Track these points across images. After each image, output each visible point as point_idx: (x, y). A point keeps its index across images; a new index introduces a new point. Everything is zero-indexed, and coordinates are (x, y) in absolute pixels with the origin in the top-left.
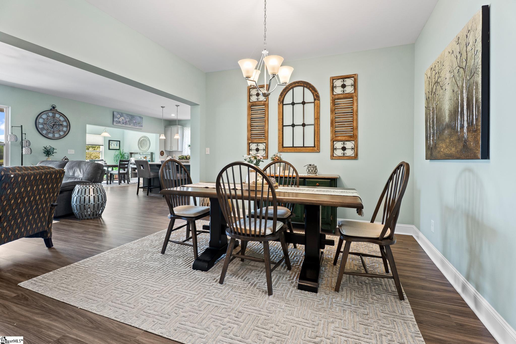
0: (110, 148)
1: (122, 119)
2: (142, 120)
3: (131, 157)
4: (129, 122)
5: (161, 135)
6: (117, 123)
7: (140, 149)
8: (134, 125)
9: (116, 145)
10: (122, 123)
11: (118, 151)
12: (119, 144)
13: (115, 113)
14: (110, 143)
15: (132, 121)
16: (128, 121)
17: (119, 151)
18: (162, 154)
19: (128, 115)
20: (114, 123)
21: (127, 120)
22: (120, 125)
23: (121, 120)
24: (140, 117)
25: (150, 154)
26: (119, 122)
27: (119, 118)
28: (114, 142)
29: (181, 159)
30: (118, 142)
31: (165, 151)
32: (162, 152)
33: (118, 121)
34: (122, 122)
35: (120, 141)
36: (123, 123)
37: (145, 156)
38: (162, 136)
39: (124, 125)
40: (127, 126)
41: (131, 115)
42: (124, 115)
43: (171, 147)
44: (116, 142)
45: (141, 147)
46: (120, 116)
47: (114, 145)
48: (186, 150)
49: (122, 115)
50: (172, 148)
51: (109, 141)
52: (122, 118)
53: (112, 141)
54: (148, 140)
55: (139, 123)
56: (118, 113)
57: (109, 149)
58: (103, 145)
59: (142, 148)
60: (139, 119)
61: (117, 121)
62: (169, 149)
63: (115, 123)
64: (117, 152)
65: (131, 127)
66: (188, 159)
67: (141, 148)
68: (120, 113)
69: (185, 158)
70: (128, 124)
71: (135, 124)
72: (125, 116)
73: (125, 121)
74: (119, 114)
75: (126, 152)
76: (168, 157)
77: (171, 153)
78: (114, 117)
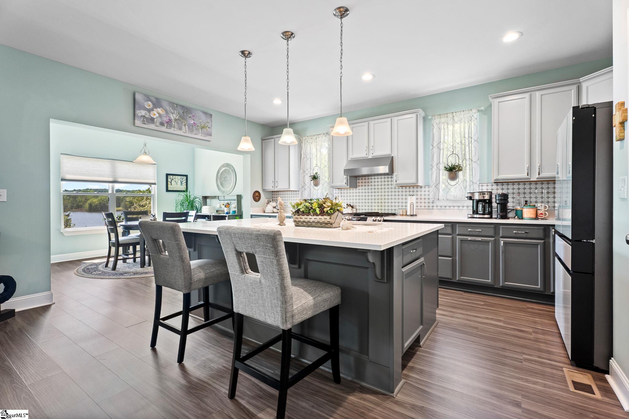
0: (169, 189)
1: (159, 113)
2: (209, 120)
3: (205, 204)
4: (178, 123)
5: (243, 138)
6: (143, 121)
7: (219, 188)
8: (191, 130)
9: (179, 182)
10: (158, 124)
11: (182, 194)
12: (185, 181)
13: (138, 97)
14: (169, 180)
15: (186, 120)
16: (176, 120)
17: (185, 193)
18: (257, 198)
19: (174, 105)
20: (136, 121)
21: (173, 117)
22: (152, 126)
23: (155, 114)
24: (205, 113)
25: (235, 198)
26: (152, 120)
27: (149, 111)
28: (177, 177)
29: (303, 213)
30: (185, 178)
31: (264, 190)
32: (257, 194)
33: (147, 118)
34: (158, 121)
35: (187, 176)
36: (162, 124)
37: (226, 202)
38: (246, 141)
39: (164, 129)
40: (171, 130)
41: (183, 107)
42: (165, 104)
43: (274, 182)
44: (179, 177)
45: (222, 184)
46: (153, 104)
47: (177, 184)
48: (306, 187)
49: (157, 103)
50: (276, 185)
51: (167, 175)
52: (159, 110)
53: (171, 176)
54: (232, 171)
55: (202, 128)
56: (148, 98)
57: (167, 190)
58: (155, 184)
59: (223, 187)
60: (203, 116)
61: (144, 116)
62: (270, 187)
63: (138, 122)
64: (181, 197)
65: (184, 134)
66: (328, 214)
67: (221, 187)
68: (154, 100)
69: (318, 211)
70: (174, 127)
71: (192, 128)
72: (168, 108)
73: (165, 119)
74: (150, 100)
75: (197, 195)
76: (268, 203)
77: (276, 196)
78: (136, 106)
